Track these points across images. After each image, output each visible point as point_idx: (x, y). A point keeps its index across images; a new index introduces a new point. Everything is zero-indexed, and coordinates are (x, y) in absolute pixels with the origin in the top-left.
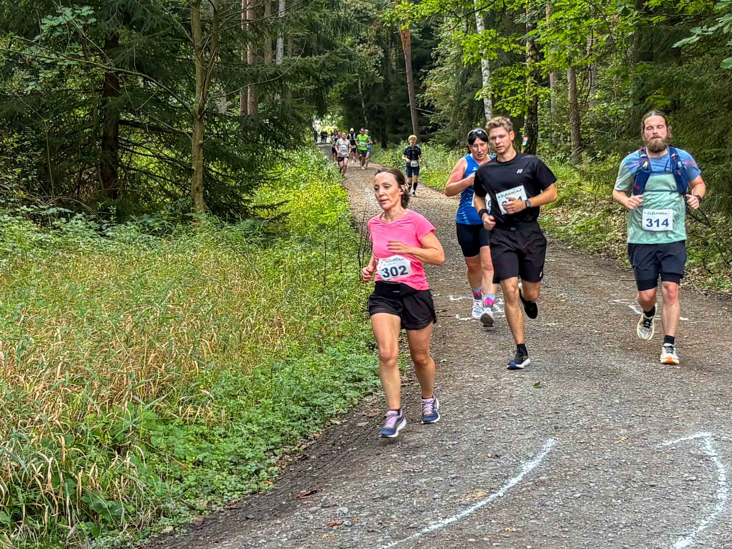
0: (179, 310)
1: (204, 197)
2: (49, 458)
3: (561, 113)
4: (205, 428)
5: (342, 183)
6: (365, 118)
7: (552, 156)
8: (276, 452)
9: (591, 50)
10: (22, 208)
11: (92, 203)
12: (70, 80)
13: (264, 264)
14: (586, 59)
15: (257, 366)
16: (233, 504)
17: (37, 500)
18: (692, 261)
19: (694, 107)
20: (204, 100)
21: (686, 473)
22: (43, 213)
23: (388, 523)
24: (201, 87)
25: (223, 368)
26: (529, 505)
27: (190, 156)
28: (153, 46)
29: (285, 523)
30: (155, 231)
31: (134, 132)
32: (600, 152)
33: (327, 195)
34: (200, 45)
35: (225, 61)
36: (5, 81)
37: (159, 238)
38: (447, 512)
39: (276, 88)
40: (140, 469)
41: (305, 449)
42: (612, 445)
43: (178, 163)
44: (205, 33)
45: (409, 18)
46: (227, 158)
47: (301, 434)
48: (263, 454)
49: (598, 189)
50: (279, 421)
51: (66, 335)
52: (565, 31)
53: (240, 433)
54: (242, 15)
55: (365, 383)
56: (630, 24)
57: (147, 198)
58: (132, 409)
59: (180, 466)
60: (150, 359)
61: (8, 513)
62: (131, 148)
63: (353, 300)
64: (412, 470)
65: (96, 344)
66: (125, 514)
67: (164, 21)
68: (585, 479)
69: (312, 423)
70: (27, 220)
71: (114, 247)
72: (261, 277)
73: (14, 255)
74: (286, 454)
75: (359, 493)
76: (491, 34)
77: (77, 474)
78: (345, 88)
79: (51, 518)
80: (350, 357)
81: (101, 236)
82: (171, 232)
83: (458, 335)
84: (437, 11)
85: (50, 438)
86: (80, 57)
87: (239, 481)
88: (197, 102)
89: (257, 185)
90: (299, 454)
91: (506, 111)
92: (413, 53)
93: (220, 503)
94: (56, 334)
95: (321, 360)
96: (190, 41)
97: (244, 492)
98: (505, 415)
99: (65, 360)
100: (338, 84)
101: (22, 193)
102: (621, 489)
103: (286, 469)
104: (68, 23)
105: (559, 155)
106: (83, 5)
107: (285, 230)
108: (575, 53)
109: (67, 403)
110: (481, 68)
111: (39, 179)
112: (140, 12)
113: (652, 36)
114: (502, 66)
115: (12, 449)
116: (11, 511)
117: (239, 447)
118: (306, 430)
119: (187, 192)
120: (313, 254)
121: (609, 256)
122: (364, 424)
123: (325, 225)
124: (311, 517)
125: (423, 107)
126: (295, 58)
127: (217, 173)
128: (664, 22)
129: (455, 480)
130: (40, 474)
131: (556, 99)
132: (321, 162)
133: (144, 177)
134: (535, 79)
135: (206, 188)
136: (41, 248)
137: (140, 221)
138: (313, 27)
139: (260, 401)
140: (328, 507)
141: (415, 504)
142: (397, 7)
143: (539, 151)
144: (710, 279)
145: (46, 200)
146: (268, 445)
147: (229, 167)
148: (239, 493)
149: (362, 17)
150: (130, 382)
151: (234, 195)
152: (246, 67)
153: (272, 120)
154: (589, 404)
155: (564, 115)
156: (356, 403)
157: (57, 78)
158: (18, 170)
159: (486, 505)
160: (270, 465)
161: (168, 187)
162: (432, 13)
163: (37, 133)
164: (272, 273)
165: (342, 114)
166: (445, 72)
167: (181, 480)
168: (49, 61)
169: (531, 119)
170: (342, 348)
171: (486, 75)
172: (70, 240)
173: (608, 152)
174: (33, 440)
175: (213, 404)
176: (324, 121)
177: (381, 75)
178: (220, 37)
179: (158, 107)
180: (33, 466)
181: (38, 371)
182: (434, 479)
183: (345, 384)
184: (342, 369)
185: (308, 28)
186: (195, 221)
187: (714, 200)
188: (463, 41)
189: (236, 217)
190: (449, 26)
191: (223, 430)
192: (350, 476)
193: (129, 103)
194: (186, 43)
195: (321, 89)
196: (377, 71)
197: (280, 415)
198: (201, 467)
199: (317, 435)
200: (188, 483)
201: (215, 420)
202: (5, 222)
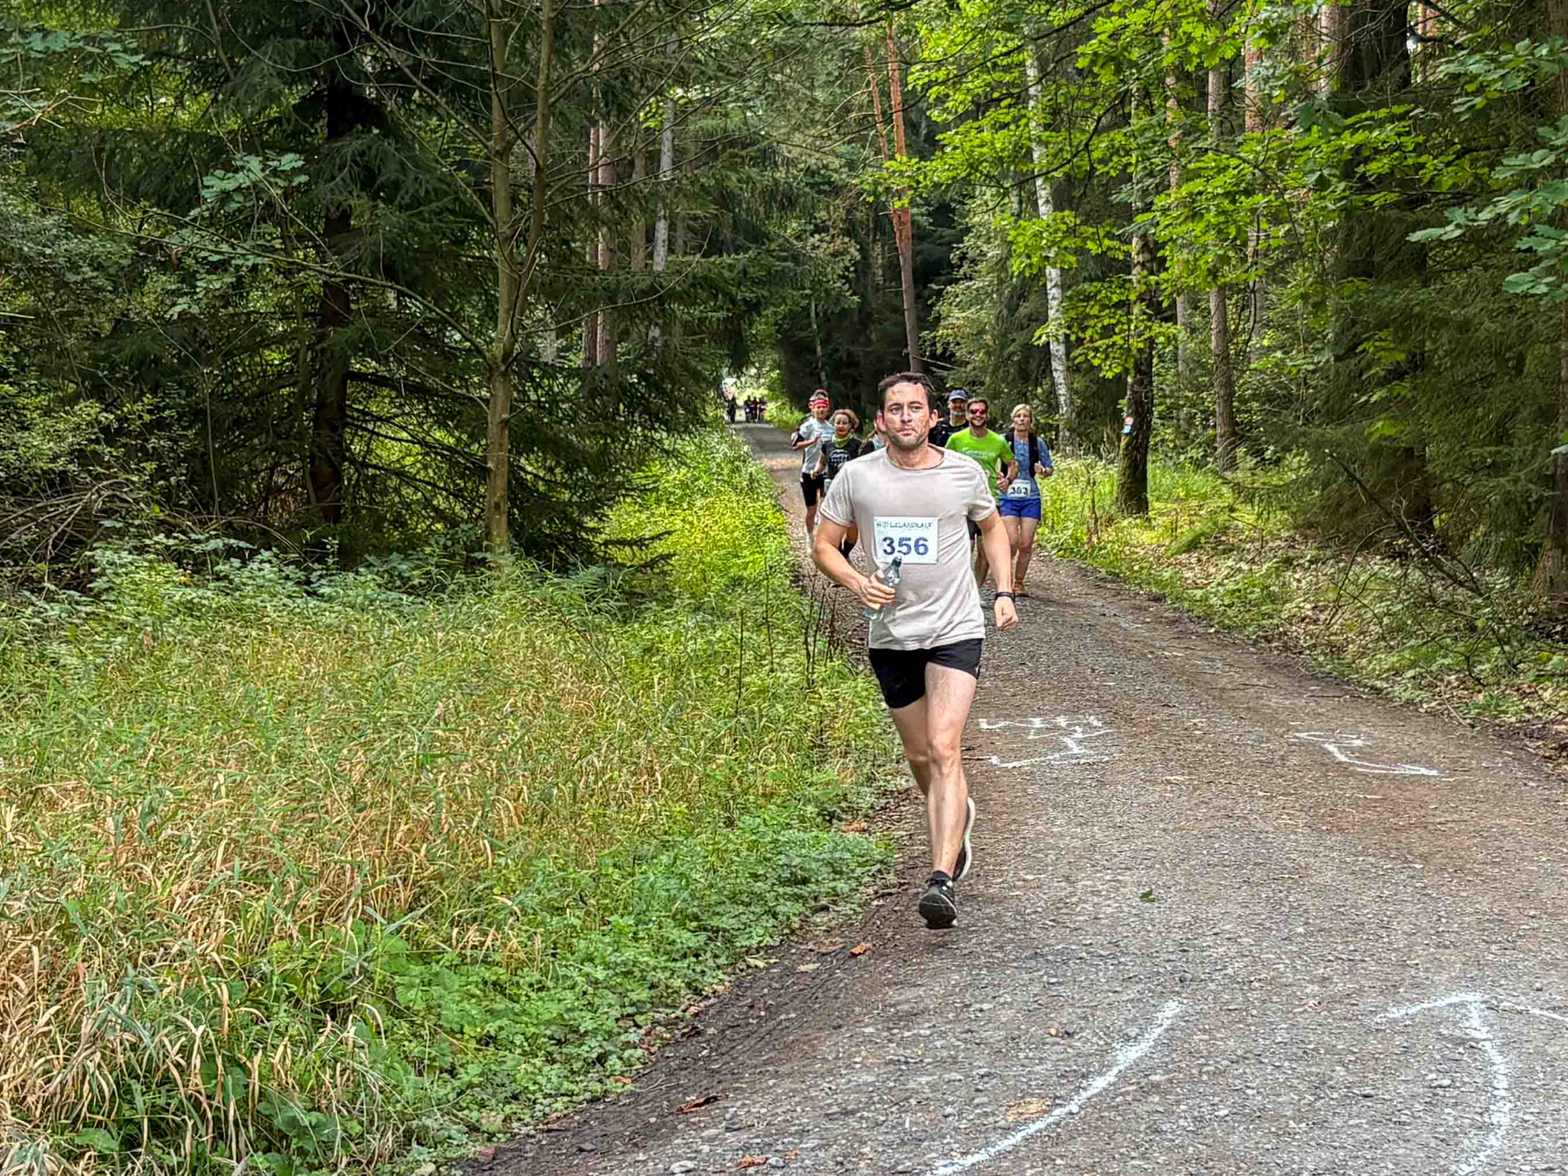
0: (456, 740)
1: (509, 523)
2: (196, 1027)
3: (1198, 372)
4: (502, 971)
5: (776, 499)
6: (823, 374)
7: (1179, 454)
8: (639, 1019)
9: (1256, 253)
10: (156, 538)
11: (291, 530)
12: (255, 294)
13: (623, 654)
14: (1246, 271)
15: (607, 851)
16: (554, 1122)
17: (172, 1108)
18: (1446, 661)
19: (1452, 366)
20: (514, 336)
21: (1431, 1071)
22: (197, 548)
23: (854, 1163)
24: (508, 311)
25: (539, 854)
26: (1129, 1131)
27: (483, 442)
28: (416, 232)
29: (653, 1160)
30: (413, 587)
31: (376, 396)
32: (1272, 448)
33: (747, 522)
34: (508, 232)
35: (555, 261)
36: (130, 292)
37: (420, 600)
38: (970, 1143)
39: (652, 315)
40: (373, 1048)
41: (696, 1015)
42: (1290, 1015)
43: (460, 455)
44: (518, 209)
45: (910, 187)
46: (555, 447)
47: (689, 985)
48: (614, 1024)
49: (1268, 519)
50: (646, 959)
51: (236, 787)
52: (1207, 217)
53: (569, 983)
54: (590, 174)
55: (813, 887)
56: (1331, 207)
57: (399, 522)
58: (361, 932)
59: (452, 1044)
60: (399, 835)
61: (115, 1134)
62: (370, 426)
63: (793, 725)
64: (903, 1059)
65: (294, 805)
66: (343, 1139)
67: (439, 185)
68: (1237, 1082)
69: (711, 963)
70: (164, 561)
71: (333, 615)
72: (615, 678)
73: (139, 630)
74: (659, 1023)
75: (798, 1104)
76: (1066, 220)
77: (250, 1058)
78: (784, 317)
79: (198, 1143)
80: (784, 836)
81: (309, 594)
82: (443, 588)
83: (995, 795)
84: (963, 174)
85: (200, 987)
86: (276, 250)
87: (566, 1077)
88: (500, 340)
89: (610, 501)
90: (681, 1025)
91: (1092, 367)
92: (916, 253)
93: (527, 1119)
94: (216, 784)
95: (729, 841)
96: (488, 223)
97: (575, 1098)
98: (1084, 954)
99: (233, 835)
100: (772, 308)
101: (157, 509)
102: (1305, 1101)
103: (659, 1054)
104: (255, 185)
105: (1192, 453)
106: (283, 151)
107: (666, 587)
108: (1224, 259)
109: (234, 919)
110: (1045, 285)
111: (191, 481)
112: (393, 166)
113: (1372, 230)
114: (1085, 280)
115: (124, 1008)
116: (120, 1129)
117: (568, 1010)
118: (699, 977)
119: (477, 511)
120: (717, 635)
121: (1286, 648)
122: (811, 967)
123: (741, 578)
124: (706, 1148)
125: (933, 355)
126: (690, 258)
127: (536, 476)
128: (1396, 205)
129: (986, 1079)
130: (178, 1058)
131: (1188, 346)
132: (738, 459)
133: (393, 482)
134: (1148, 307)
135: (514, 505)
136: (191, 616)
137: (385, 567)
138: (725, 199)
139: (611, 919)
140: (739, 1129)
141: (907, 1125)
142: (887, 164)
143: (1156, 444)
144: (1481, 696)
145: (203, 524)
146: (623, 1006)
147: (558, 464)
148: (566, 1099)
149: (818, 184)
150: (358, 880)
151: (567, 519)
152: (596, 274)
153: (643, 376)
154: (1247, 936)
155: (1202, 376)
156: (797, 926)
157: (231, 291)
158: (151, 466)
159: (1046, 1129)
160: (628, 1045)
161: (440, 502)
162: (954, 178)
163: (188, 395)
164: (637, 670)
165: (779, 367)
166: (977, 290)
167: (452, 1072)
168: (215, 258)
169: (1140, 383)
170: (772, 818)
171: (1054, 298)
172: (247, 601)
173: (1287, 449)
174: (166, 991)
175: (518, 924)
176: (743, 379)
177: (854, 294)
178: (547, 217)
179: (423, 347)
180: (166, 1041)
181: (181, 855)
182: (947, 1077)
183: (776, 888)
184: (769, 859)
185: (715, 202)
186: (490, 569)
187: (1489, 545)
188: (1013, 233)
189: (571, 560)
190: (986, 202)
191: (537, 976)
192: (784, 1069)
193: (369, 340)
194: (481, 227)
195: (740, 317)
196: (847, 286)
197: (648, 947)
198: (491, 1048)
199: (720, 988)
200: (466, 1079)
201: (522, 955)
202: (122, 566)
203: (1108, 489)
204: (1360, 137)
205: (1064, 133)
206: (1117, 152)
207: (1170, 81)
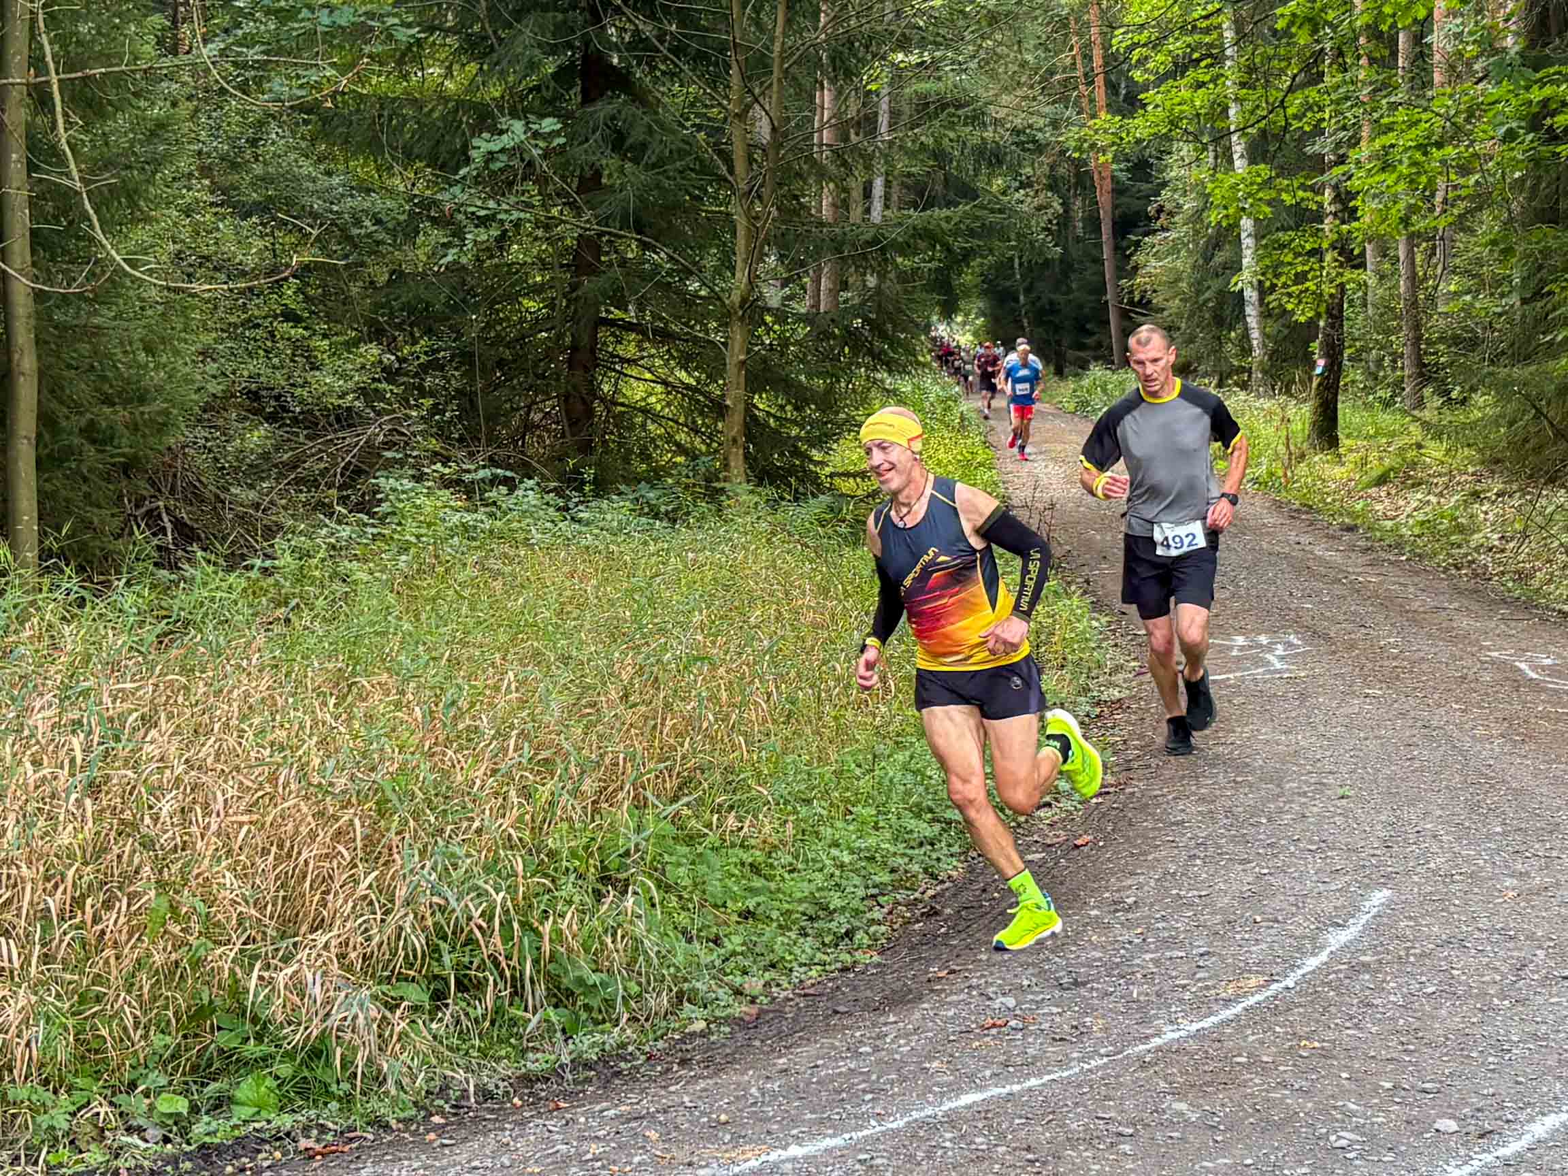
1: (744, 456)
2: (497, 893)
3: (1387, 317)
4: (758, 853)
5: (985, 436)
6: (1026, 321)
7: (1368, 394)
8: (881, 899)
9: (1445, 202)
10: (433, 468)
12: (516, 247)
13: (855, 574)
14: (1435, 220)
16: (810, 988)
17: (475, 965)
20: (751, 283)
22: (467, 477)
24: (745, 261)
27: (721, 382)
28: (661, 189)
29: (903, 1021)
31: (624, 340)
32: (1458, 388)
34: (746, 188)
39: (875, 264)
40: (649, 918)
41: (934, 897)
42: (1491, 906)
43: (702, 393)
44: (754, 167)
45: (1114, 143)
46: (784, 385)
47: (926, 870)
48: (859, 903)
49: (1455, 455)
50: (887, 846)
52: (1400, 168)
53: (819, 865)
54: (816, 136)
56: (1519, 157)
57: (645, 455)
59: (716, 917)
60: (666, 730)
61: (425, 988)
62: (618, 367)
66: (623, 998)
67: (681, 146)
69: (945, 851)
70: (442, 488)
72: (848, 596)
73: (422, 549)
74: (900, 904)
76: (1261, 173)
77: (542, 923)
78: (990, 268)
79: (498, 998)
81: (570, 519)
84: (1164, 131)
85: (498, 858)
86: (536, 206)
87: (818, 949)
88: (738, 288)
90: (920, 906)
91: (1285, 312)
92: (1115, 207)
93: (785, 985)
94: (506, 681)
96: (726, 180)
97: (827, 968)
98: (1293, 849)
100: (979, 260)
101: (433, 441)
102: (1508, 981)
103: (900, 931)
104: (518, 146)
105: (1380, 393)
106: (544, 115)
108: (1413, 209)
109: (526, 799)
110: (1240, 235)
111: (461, 418)
112: (642, 128)
113: (1558, 178)
114: (1279, 230)
115: (435, 875)
116: (430, 984)
117: (819, 889)
118: (935, 863)
119: (715, 445)
121: (1475, 575)
122: (1037, 856)
125: (1131, 303)
127: (768, 413)
129: (1206, 957)
130: (480, 921)
131: (1376, 292)
133: (639, 420)
134: (1340, 255)
135: (749, 440)
137: (635, 495)
138: (938, 158)
139: (854, 810)
141: (1134, 996)
142: (1090, 122)
143: (1346, 385)
145: (471, 455)
146: (867, 887)
147: (789, 402)
148: (819, 968)
149: (1025, 142)
150: (630, 770)
151: (796, 452)
152: (822, 226)
153: (866, 320)
155: (1391, 320)
157: (495, 244)
158: (428, 402)
159: (1264, 1001)
160: (873, 922)
161: (682, 437)
162: (1154, 134)
163: (458, 338)
165: (984, 315)
166: (1174, 240)
167: (717, 941)
168: (482, 213)
171: (1248, 248)
173: (1473, 389)
175: (771, 813)
177: (1056, 245)
180: (470, 905)
181: (478, 743)
182: (1168, 954)
186: (729, 498)
188: (1210, 186)
189: (801, 491)
190: (1183, 158)
191: (790, 859)
193: (620, 288)
194: (718, 184)
196: (1050, 238)
197: (888, 836)
198: (750, 921)
199: (955, 873)
200: (730, 947)
201: (774, 840)
202: (403, 492)
203: (1300, 427)
204: (1548, 91)
205: (1260, 91)
206: (1310, 108)
207: (1362, 40)
